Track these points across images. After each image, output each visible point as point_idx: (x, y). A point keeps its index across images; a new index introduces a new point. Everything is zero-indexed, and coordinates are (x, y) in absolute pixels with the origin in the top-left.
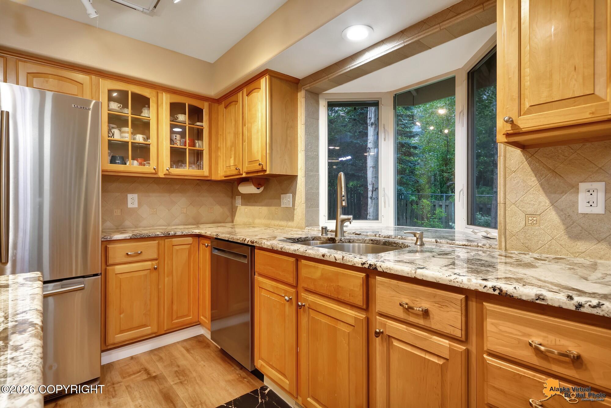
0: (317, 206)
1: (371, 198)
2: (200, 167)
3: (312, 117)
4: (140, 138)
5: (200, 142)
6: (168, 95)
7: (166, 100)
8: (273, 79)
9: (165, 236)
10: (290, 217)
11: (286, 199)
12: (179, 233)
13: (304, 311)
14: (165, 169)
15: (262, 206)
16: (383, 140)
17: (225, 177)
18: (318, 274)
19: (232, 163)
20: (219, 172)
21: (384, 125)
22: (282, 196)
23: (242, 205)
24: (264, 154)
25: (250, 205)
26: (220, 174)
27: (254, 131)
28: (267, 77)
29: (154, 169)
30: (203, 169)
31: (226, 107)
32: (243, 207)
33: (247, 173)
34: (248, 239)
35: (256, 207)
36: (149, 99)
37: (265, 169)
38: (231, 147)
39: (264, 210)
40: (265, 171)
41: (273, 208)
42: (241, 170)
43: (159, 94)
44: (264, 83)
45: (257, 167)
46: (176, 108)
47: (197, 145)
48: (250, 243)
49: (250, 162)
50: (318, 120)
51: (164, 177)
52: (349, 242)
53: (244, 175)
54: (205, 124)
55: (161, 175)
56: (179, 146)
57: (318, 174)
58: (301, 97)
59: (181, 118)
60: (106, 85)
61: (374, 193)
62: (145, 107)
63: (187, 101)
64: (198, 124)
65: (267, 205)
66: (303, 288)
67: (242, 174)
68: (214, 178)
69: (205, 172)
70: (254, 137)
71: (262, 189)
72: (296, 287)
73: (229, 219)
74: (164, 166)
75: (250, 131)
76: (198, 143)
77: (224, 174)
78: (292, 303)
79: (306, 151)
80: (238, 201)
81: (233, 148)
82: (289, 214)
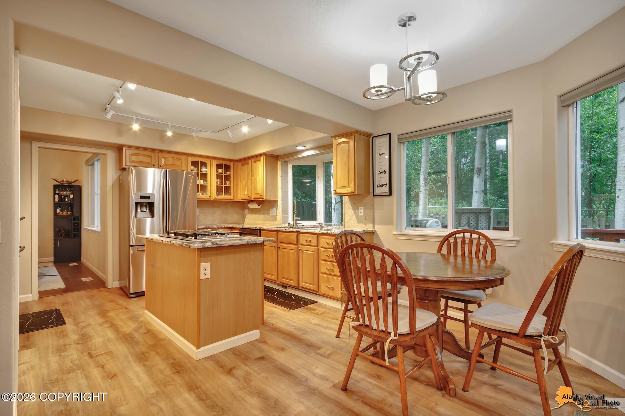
0: (288, 214)
1: (334, 209)
2: (229, 195)
3: (285, 172)
4: (202, 182)
5: (228, 182)
6: (215, 161)
7: (214, 163)
8: (267, 157)
9: (218, 228)
10: (275, 220)
11: (273, 211)
12: (223, 227)
13: (280, 249)
14: (214, 197)
15: (261, 214)
16: (318, 183)
17: (242, 200)
18: (284, 236)
19: (246, 193)
20: (238, 197)
21: (319, 177)
22: (271, 209)
23: (249, 214)
24: (263, 191)
25: (253, 214)
26: (239, 198)
27: (258, 179)
28: (264, 156)
29: (209, 197)
30: (230, 196)
31: (242, 165)
32: (250, 215)
33: (254, 199)
34: (258, 227)
35: (257, 215)
36: (207, 163)
37: (263, 197)
38: (246, 185)
39: (262, 216)
40: (263, 198)
41: (266, 215)
42: (251, 197)
43: (211, 161)
44: (263, 159)
45: (259, 196)
46: (219, 166)
47: (227, 183)
48: (259, 229)
49: (256, 194)
50: (288, 173)
51: (213, 200)
52: (299, 228)
53: (252, 200)
54: (231, 173)
55: (212, 199)
56: (219, 185)
57: (288, 199)
58: (280, 163)
59: (220, 171)
60: (190, 159)
61: (336, 205)
62: (203, 166)
63: (223, 163)
64: (228, 173)
65: (263, 214)
66: (279, 242)
67: (251, 199)
68: (235, 200)
69: (231, 197)
70: (258, 182)
71: (261, 206)
72: (276, 242)
73: (242, 222)
74: (213, 195)
75: (255, 179)
76: (228, 183)
77: (241, 198)
78: (275, 248)
79: (282, 189)
80: (247, 211)
81: (247, 186)
82: (274, 218)
